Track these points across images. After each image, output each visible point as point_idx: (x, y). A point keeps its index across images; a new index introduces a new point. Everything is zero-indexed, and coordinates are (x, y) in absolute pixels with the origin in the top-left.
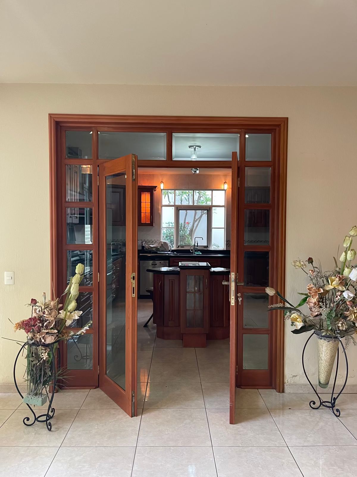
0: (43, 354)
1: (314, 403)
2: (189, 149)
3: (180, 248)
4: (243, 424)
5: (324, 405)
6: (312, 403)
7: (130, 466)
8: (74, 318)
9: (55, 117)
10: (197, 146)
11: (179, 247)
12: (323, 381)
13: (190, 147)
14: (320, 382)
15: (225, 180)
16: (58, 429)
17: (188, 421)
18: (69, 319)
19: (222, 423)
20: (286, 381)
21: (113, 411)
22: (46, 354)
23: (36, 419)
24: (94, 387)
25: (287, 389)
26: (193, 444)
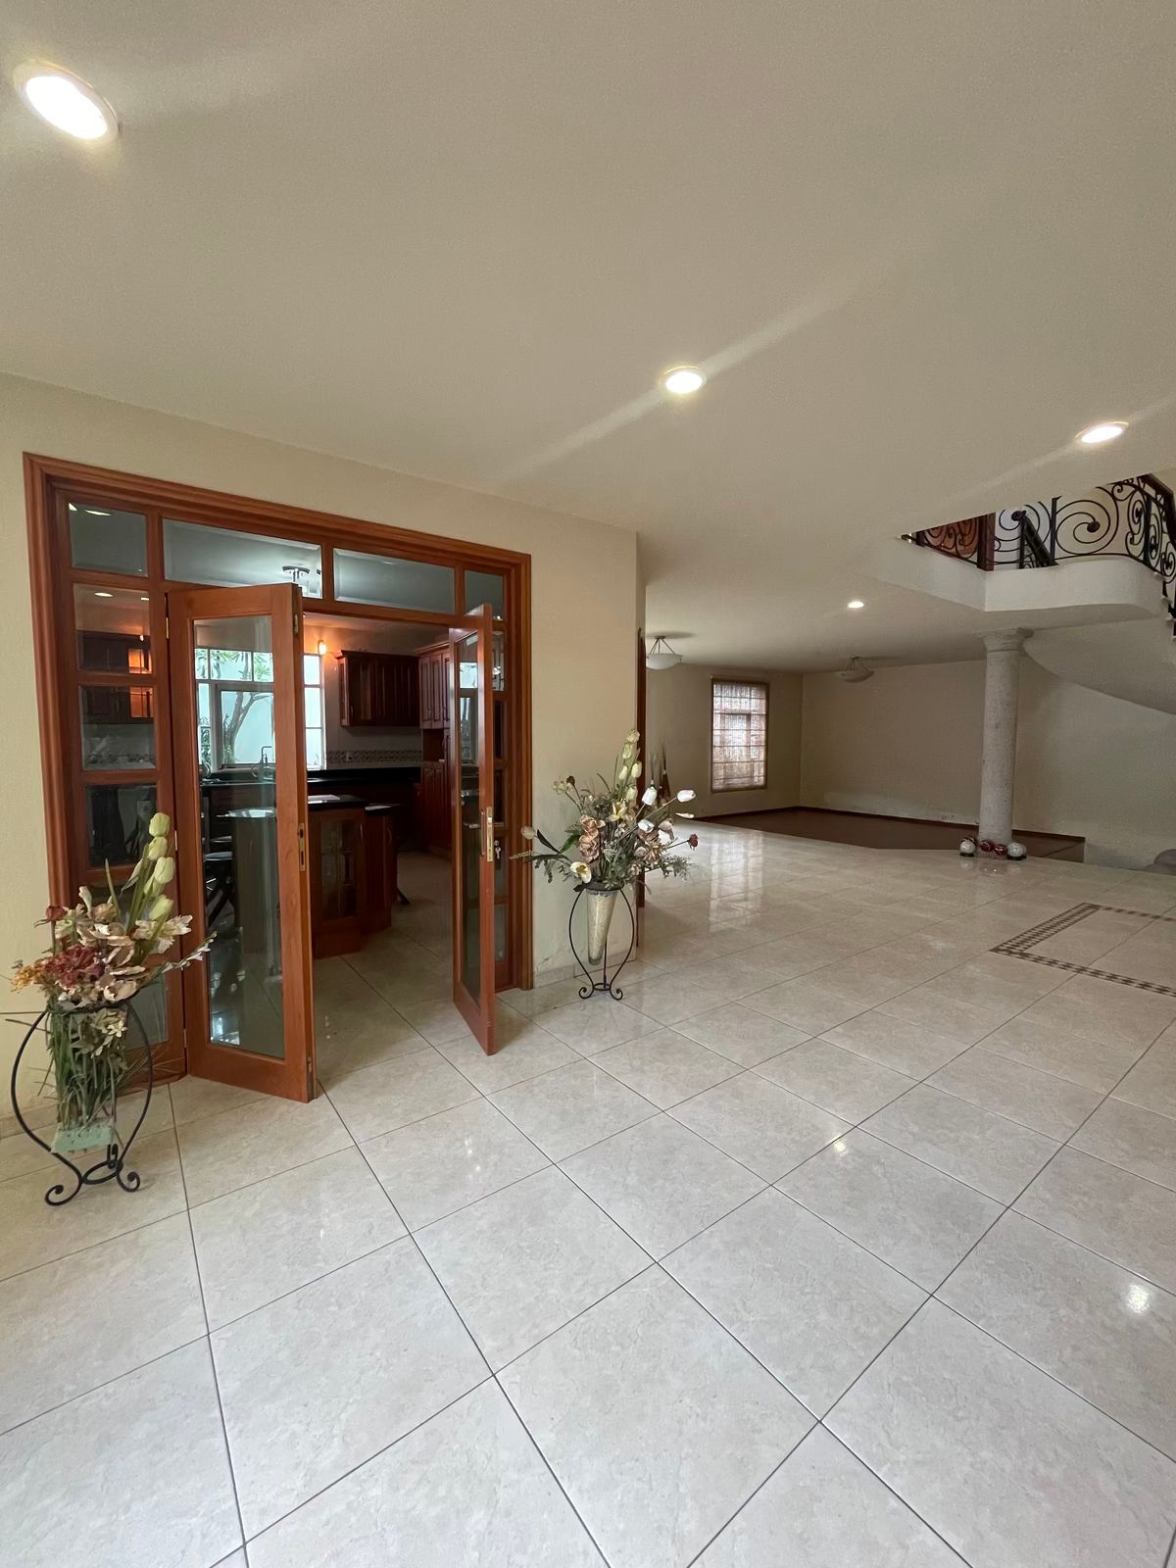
0: (110, 1027)
1: (585, 990)
2: (282, 573)
3: (225, 770)
4: (507, 1049)
5: (597, 990)
6: (582, 993)
7: (369, 1179)
8: (175, 933)
9: (45, 465)
10: (301, 569)
11: (223, 767)
12: (594, 955)
13: (285, 568)
14: (590, 958)
15: (321, 636)
16: (152, 1180)
17: (419, 1074)
18: (163, 935)
19: (474, 1058)
20: (535, 970)
21: (258, 1106)
22: (121, 1024)
23: (83, 1180)
24: (177, 1077)
25: (538, 982)
26: (452, 1105)
